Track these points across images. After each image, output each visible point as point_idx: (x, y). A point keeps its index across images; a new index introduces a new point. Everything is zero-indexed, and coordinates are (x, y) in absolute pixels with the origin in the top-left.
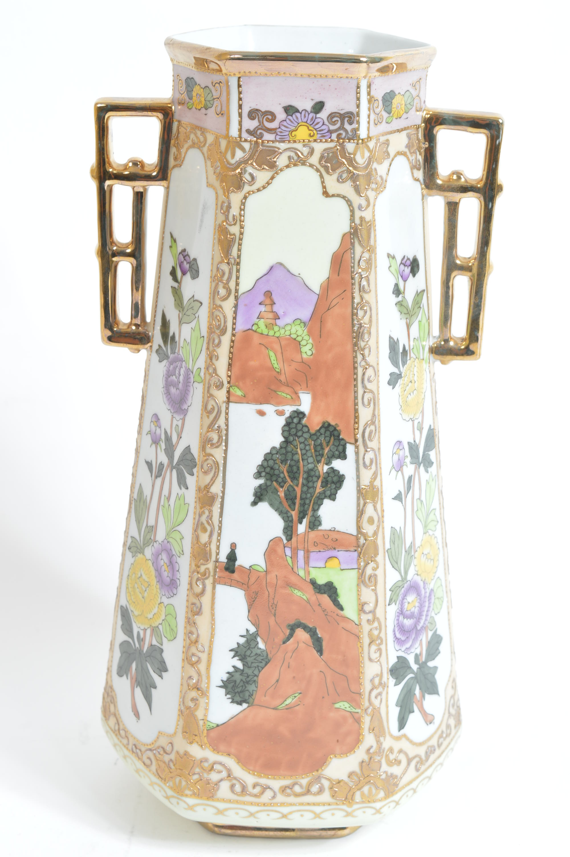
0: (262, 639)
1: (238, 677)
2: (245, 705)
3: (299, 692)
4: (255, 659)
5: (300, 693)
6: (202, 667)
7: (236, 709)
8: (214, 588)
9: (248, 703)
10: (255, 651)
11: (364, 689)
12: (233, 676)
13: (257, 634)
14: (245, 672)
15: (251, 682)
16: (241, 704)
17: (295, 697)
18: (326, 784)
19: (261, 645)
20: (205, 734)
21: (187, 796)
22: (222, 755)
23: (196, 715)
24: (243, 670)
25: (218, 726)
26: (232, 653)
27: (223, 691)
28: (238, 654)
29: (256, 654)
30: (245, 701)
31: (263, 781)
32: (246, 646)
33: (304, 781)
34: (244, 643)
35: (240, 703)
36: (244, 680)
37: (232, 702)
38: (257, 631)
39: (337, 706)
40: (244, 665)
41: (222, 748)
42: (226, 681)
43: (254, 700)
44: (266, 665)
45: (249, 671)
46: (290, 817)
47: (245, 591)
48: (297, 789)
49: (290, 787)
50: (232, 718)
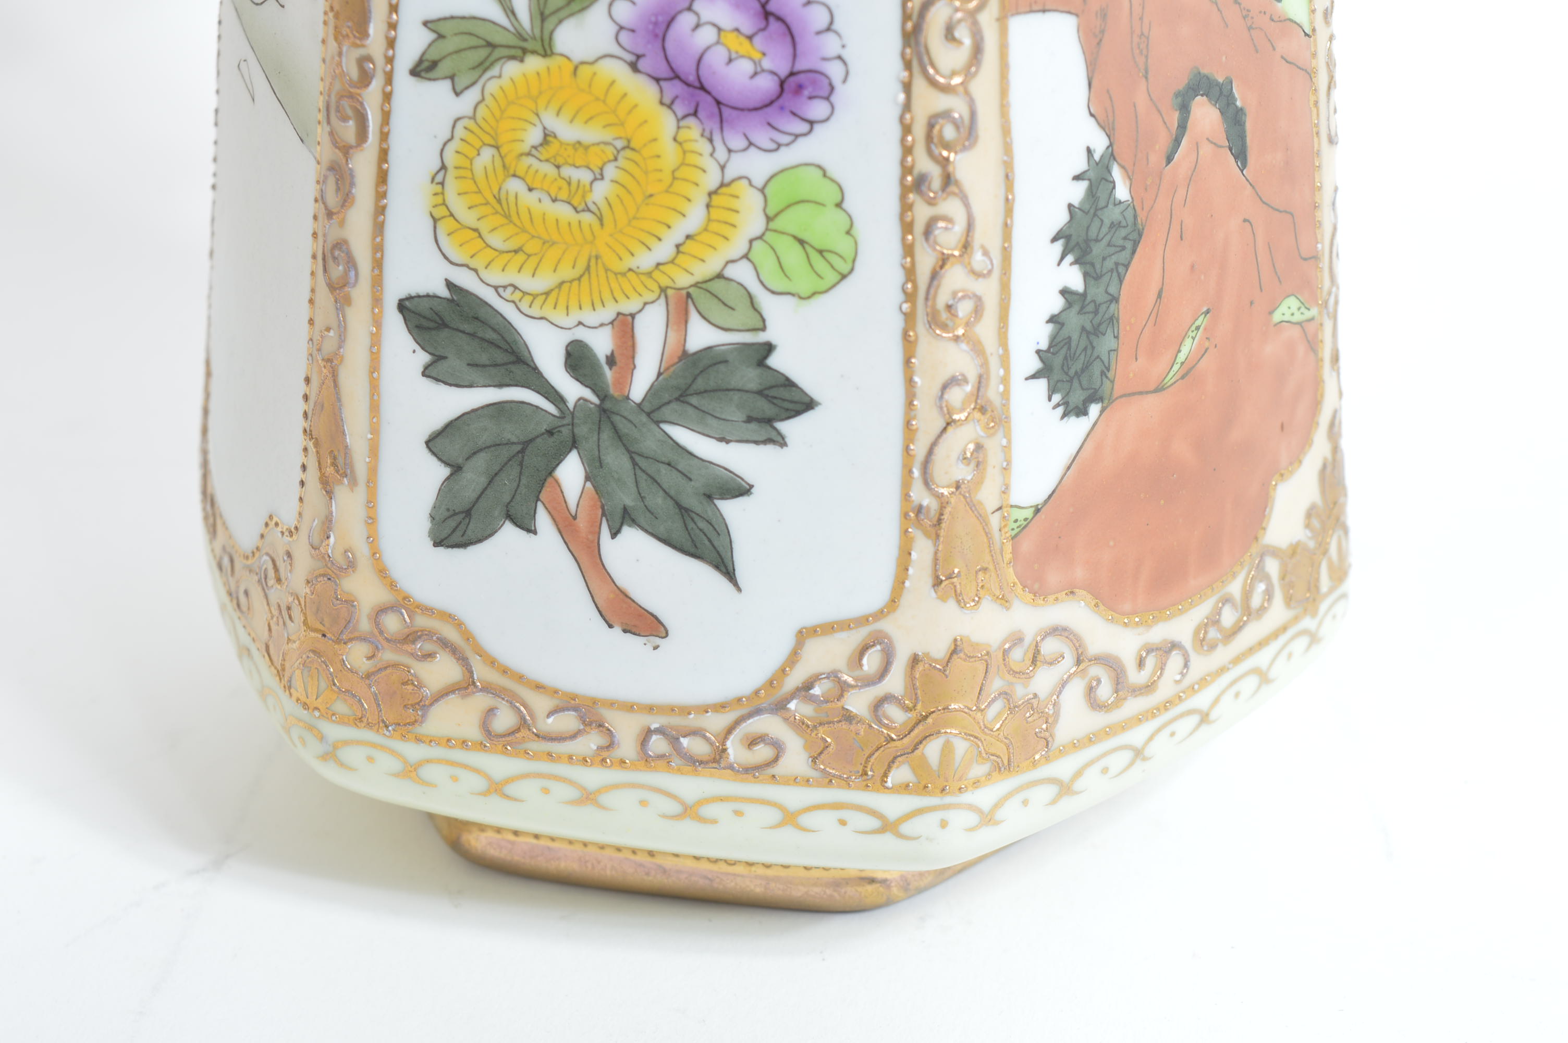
0: (1122, 167)
1: (1074, 321)
2: (1094, 409)
3: (1205, 309)
4: (1109, 245)
5: (1207, 312)
6: (986, 330)
7: (1079, 427)
8: (1003, 32)
9: (1101, 399)
10: (1113, 214)
11: (1323, 235)
12: (1062, 325)
13: (1112, 154)
14: (1089, 298)
15: (1102, 328)
16: (1085, 413)
17: (1198, 328)
18: (1272, 567)
19: (1122, 192)
20: (1008, 556)
21: (976, 784)
22: (1057, 599)
23: (980, 503)
24: (1084, 295)
25: (1037, 510)
26: (1059, 246)
27: (1042, 385)
28: (1072, 243)
29: (1112, 225)
30: (1094, 397)
31: (1159, 633)
32: (1086, 207)
33: (1235, 588)
34: (1083, 202)
35: (1082, 411)
36: (1089, 327)
37: (1065, 415)
38: (1111, 145)
39: (1277, 317)
40: (1086, 275)
41: (1053, 577)
42: (1048, 351)
43: (1112, 382)
44: (1134, 252)
45: (1098, 293)
47: (1077, 15)
48: (1228, 617)
49: (1213, 620)
50: (1069, 468)
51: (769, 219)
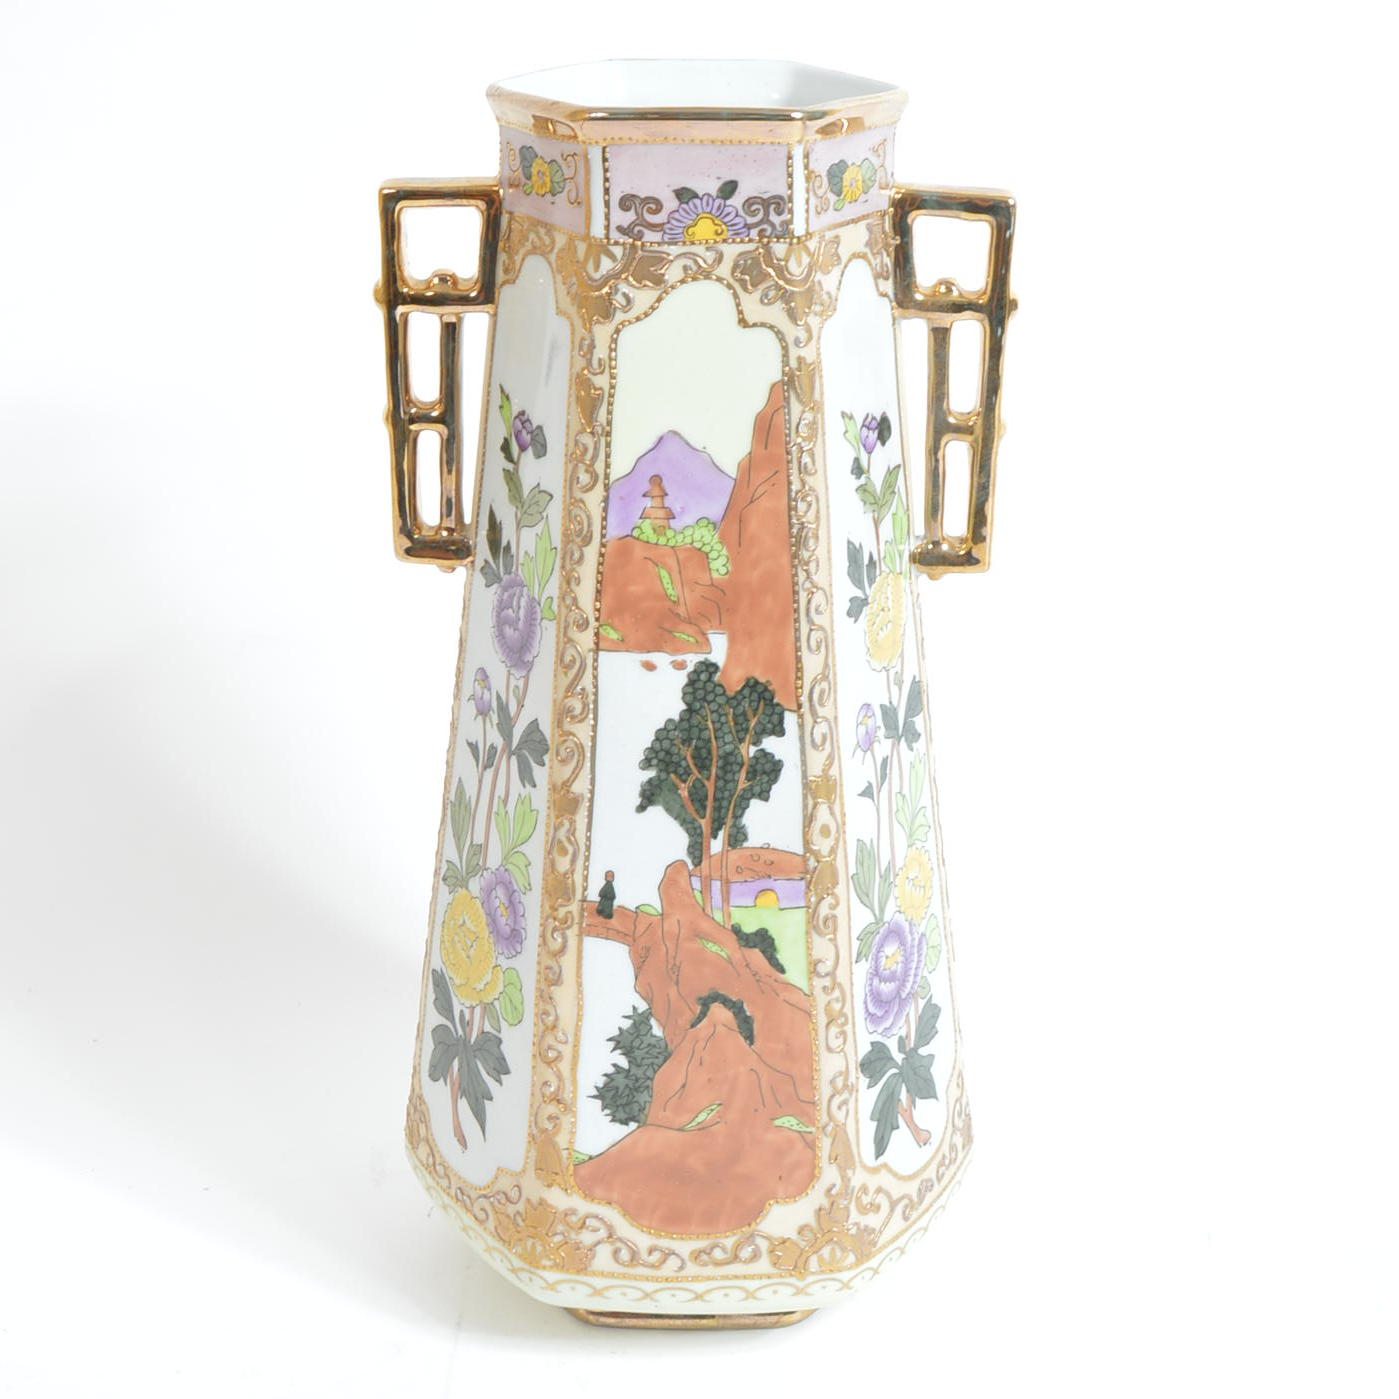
0: (658, 1020)
1: (621, 1081)
2: (633, 1125)
3: (718, 1102)
4: (647, 1053)
5: (720, 1105)
6: (564, 1066)
7: (620, 1131)
8: (580, 942)
9: (636, 1121)
10: (647, 1040)
11: (820, 1095)
12: (612, 1080)
13: (650, 1013)
14: (632, 1073)
15: (642, 1089)
16: (627, 1124)
17: (712, 1110)
18: (763, 1245)
19: (657, 1031)
20: (571, 1172)
21: (544, 1268)
22: (599, 1203)
23: (556, 1143)
24: (629, 1071)
25: (591, 1158)
26: (612, 1045)
27: (598, 1103)
28: (621, 1045)
29: (649, 1045)
30: (633, 1119)
31: (665, 1243)
32: (632, 1032)
33: (729, 1242)
34: (629, 1028)
35: (625, 1122)
36: (631, 1086)
37: (612, 1121)
38: (650, 1008)
39: (778, 1122)
40: (629, 1062)
41: (598, 1192)
42: (603, 1088)
43: (646, 1116)
44: (665, 1061)
45: (639, 1072)
46: (707, 1298)
47: (628, 945)
48: (718, 1254)
49: (708, 1251)
50: (613, 1146)
51: (505, 987)
